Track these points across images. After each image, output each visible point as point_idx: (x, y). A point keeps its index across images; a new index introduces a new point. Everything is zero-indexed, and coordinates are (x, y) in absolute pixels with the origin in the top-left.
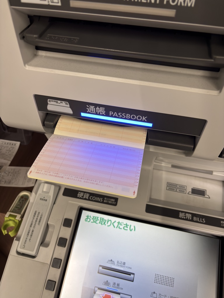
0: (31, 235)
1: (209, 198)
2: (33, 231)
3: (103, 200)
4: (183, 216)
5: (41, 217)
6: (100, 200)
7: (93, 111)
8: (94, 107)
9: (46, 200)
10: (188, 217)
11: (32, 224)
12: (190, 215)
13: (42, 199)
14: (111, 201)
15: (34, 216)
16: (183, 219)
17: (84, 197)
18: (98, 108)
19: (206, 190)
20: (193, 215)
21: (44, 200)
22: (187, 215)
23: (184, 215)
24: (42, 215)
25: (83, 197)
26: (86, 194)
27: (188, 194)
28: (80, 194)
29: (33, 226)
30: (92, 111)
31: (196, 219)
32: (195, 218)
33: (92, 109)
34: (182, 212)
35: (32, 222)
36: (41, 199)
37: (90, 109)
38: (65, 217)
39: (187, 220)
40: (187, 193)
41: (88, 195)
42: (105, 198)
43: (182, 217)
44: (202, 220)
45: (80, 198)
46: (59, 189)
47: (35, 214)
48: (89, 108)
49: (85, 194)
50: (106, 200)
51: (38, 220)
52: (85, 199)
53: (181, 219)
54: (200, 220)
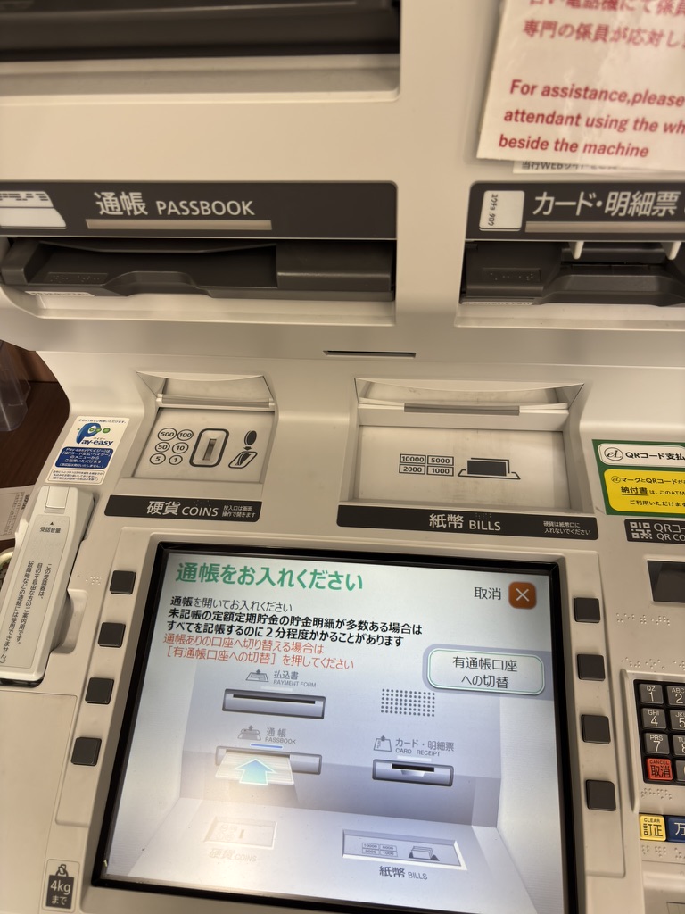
0: (22, 626)
1: (519, 479)
2: (25, 615)
3: (220, 512)
4: (440, 523)
5: (46, 577)
6: (212, 513)
7: (116, 208)
8: (112, 194)
9: (58, 530)
10: (455, 524)
11: (21, 597)
12: (460, 518)
13: (48, 530)
14: (242, 511)
15: (27, 576)
16: (441, 530)
17: (167, 512)
18: (123, 197)
19: (508, 461)
20: (468, 516)
21: (53, 530)
22: (450, 518)
23: (442, 520)
24: (48, 570)
25: (163, 511)
26: (171, 505)
27: (459, 475)
28: (153, 505)
29: (25, 601)
30: (113, 209)
31: (477, 525)
32: (472, 524)
33: (111, 202)
34: (437, 512)
35: (23, 590)
36: (43, 529)
37: (106, 203)
38: (114, 569)
39: (451, 529)
40: (456, 473)
41: (176, 506)
42: (226, 508)
43: (438, 526)
44: (493, 526)
45: (156, 516)
46: (95, 501)
47: (29, 570)
48: (101, 200)
49: (169, 503)
50: (228, 512)
51: (39, 585)
52: (170, 516)
53: (436, 529)
54: (486, 526)
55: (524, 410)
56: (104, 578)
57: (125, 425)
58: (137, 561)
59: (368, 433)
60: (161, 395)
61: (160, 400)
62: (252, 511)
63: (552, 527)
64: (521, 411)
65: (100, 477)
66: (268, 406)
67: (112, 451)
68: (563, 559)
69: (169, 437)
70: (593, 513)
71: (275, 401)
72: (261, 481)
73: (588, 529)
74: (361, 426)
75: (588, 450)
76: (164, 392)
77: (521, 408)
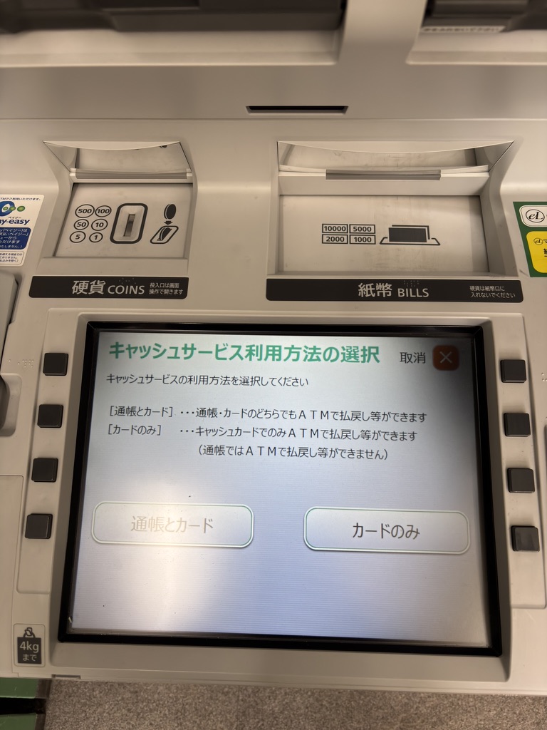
55: (445, 174)
56: (36, 362)
57: (39, 203)
58: (68, 342)
59: (289, 202)
60: (74, 170)
61: (73, 175)
62: (179, 288)
63: (478, 291)
64: (442, 175)
65: (19, 258)
66: (185, 178)
67: (29, 230)
68: (488, 324)
69: (87, 214)
70: (517, 275)
71: (192, 170)
72: (185, 256)
73: (512, 293)
74: (281, 196)
75: (509, 213)
76: (77, 166)
77: (442, 171)
